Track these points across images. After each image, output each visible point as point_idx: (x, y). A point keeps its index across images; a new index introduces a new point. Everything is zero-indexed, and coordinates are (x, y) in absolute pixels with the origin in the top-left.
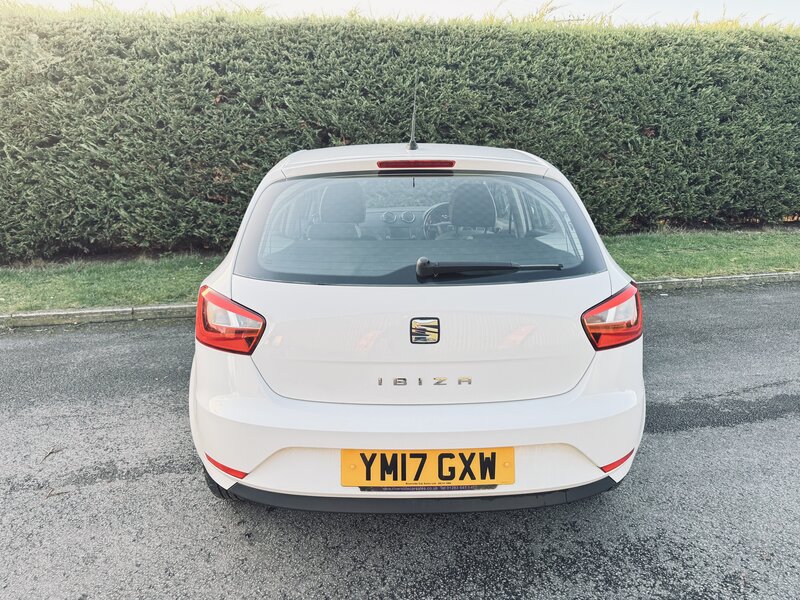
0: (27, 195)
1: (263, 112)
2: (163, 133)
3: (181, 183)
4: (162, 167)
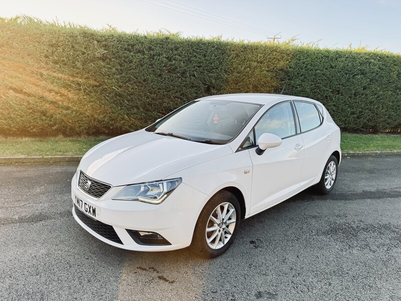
0: (88, 107)
1: (185, 78)
2: (145, 84)
3: (151, 105)
4: (144, 98)
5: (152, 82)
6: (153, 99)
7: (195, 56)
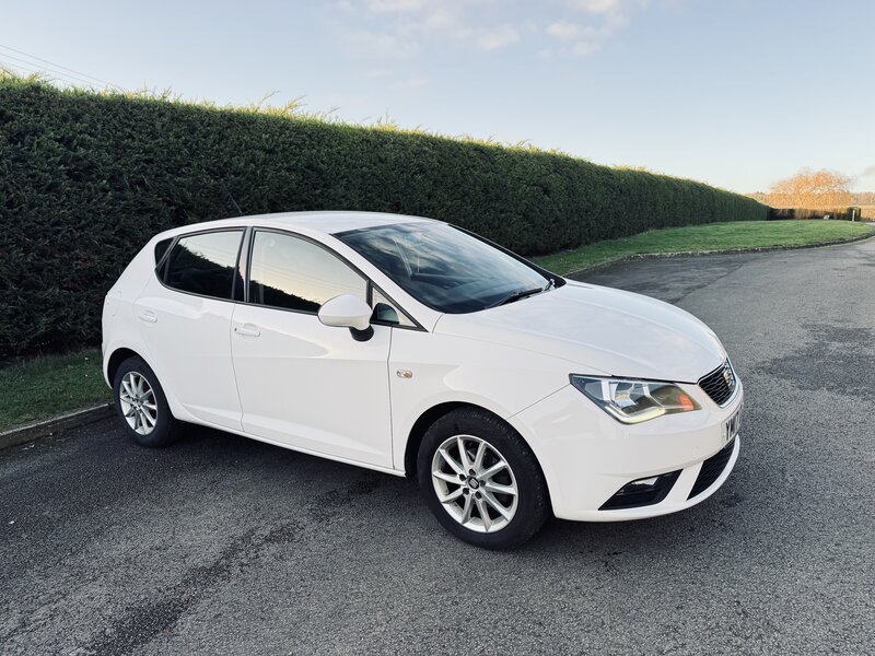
1: (121, 189)
2: (16, 213)
3: (39, 270)
4: (17, 254)
5: (31, 207)
6: (43, 254)
7: (130, 136)
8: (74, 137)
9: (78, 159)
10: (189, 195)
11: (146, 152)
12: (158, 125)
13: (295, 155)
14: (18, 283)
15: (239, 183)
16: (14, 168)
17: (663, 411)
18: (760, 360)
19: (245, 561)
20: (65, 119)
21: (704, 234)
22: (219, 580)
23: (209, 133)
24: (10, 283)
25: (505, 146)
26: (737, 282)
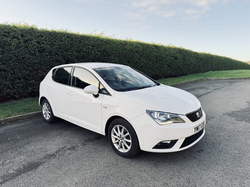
1: (52, 55)
2: (24, 61)
3: (29, 76)
4: (24, 71)
5: (28, 59)
6: (31, 71)
7: (55, 41)
8: (41, 41)
9: (41, 47)
10: (70, 57)
11: (59, 46)
12: (63, 38)
13: (100, 47)
14: (24, 79)
15: (84, 54)
16: (25, 49)
17: (172, 122)
18: (228, 111)
19: (60, 154)
20: (39, 37)
21: (226, 73)
22: (52, 158)
23: (77, 41)
24: (22, 79)
25: (165, 45)
26: (231, 88)
